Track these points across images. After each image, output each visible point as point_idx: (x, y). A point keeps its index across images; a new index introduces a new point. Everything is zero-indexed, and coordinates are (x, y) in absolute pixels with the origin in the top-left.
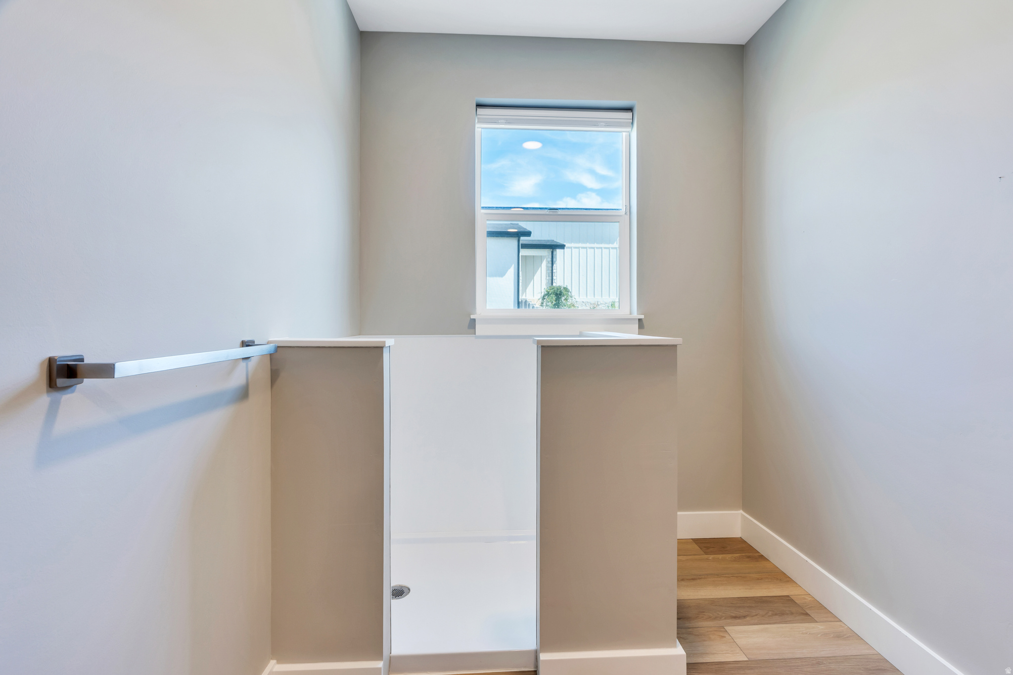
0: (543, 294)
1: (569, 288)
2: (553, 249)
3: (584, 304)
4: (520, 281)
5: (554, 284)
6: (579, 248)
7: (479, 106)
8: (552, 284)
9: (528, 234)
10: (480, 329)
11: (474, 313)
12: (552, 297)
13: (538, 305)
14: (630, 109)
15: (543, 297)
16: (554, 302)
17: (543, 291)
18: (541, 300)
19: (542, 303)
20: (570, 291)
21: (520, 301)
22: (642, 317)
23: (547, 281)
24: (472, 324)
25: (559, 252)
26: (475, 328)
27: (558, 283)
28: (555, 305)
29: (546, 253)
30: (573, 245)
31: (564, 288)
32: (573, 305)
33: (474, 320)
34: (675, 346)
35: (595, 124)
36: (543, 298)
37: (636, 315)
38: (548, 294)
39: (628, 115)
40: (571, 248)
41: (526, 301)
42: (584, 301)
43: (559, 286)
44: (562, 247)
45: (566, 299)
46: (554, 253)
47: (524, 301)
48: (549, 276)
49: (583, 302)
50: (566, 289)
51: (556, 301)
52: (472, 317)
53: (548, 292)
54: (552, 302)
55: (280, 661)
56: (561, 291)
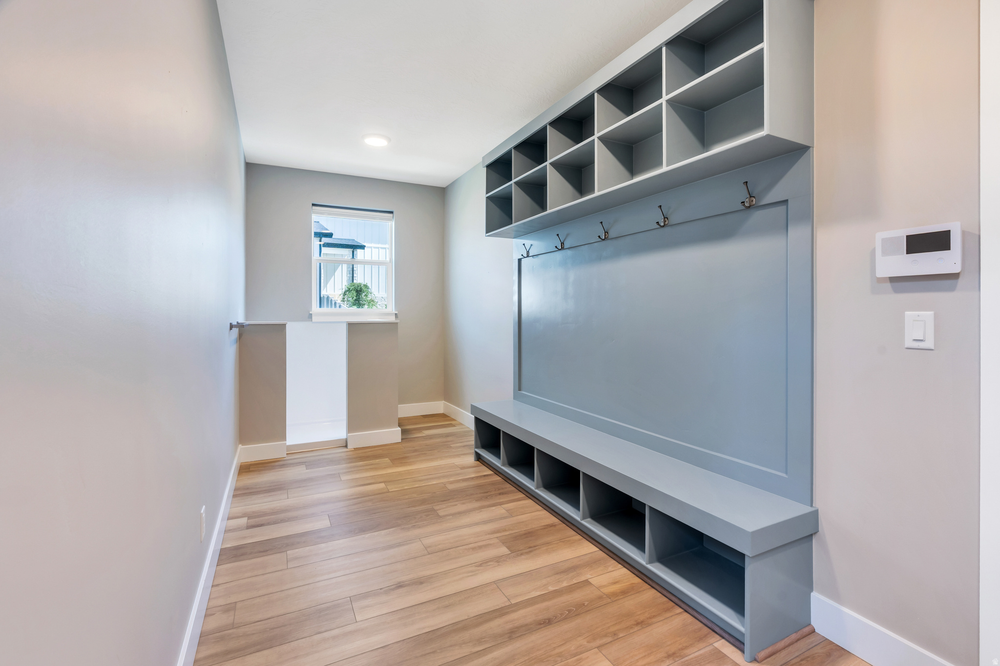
0: (344, 290)
1: (369, 285)
2: (354, 249)
3: (383, 299)
4: (322, 278)
5: (355, 281)
6: (378, 248)
7: (313, 205)
8: (353, 282)
9: (330, 235)
10: (314, 319)
11: (311, 311)
12: (353, 293)
13: (339, 301)
14: (392, 212)
15: (345, 292)
16: (355, 298)
17: (344, 287)
18: (342, 295)
19: (344, 299)
20: (370, 287)
21: (322, 296)
22: (397, 312)
23: (348, 278)
24: (310, 316)
25: (359, 252)
26: (311, 318)
27: (359, 280)
28: (356, 300)
29: (347, 252)
30: (373, 245)
31: (364, 285)
32: (373, 301)
33: (311, 314)
34: (397, 323)
35: (374, 218)
36: (345, 294)
37: (394, 312)
38: (349, 290)
39: (391, 215)
40: (371, 247)
41: (328, 297)
42: (383, 296)
43: (360, 283)
44: (362, 247)
45: (366, 295)
46: (355, 253)
47: (326, 297)
48: (350, 274)
49: (382, 298)
50: (366, 286)
51: (356, 297)
52: (311, 313)
53: (349, 289)
54: (353, 298)
55: (242, 445)
56: (361, 288)
